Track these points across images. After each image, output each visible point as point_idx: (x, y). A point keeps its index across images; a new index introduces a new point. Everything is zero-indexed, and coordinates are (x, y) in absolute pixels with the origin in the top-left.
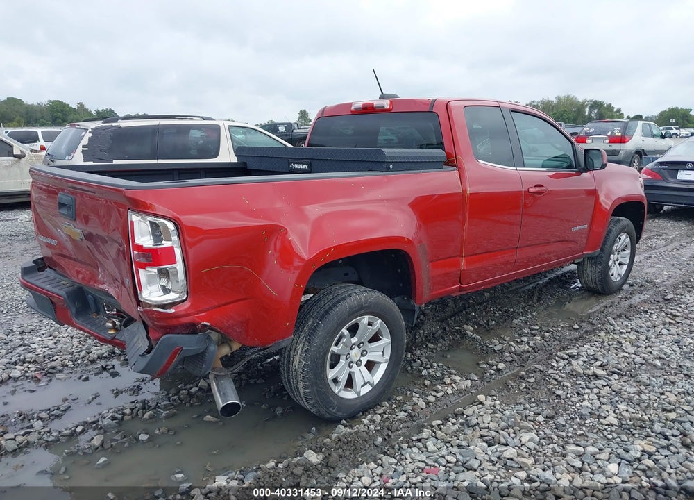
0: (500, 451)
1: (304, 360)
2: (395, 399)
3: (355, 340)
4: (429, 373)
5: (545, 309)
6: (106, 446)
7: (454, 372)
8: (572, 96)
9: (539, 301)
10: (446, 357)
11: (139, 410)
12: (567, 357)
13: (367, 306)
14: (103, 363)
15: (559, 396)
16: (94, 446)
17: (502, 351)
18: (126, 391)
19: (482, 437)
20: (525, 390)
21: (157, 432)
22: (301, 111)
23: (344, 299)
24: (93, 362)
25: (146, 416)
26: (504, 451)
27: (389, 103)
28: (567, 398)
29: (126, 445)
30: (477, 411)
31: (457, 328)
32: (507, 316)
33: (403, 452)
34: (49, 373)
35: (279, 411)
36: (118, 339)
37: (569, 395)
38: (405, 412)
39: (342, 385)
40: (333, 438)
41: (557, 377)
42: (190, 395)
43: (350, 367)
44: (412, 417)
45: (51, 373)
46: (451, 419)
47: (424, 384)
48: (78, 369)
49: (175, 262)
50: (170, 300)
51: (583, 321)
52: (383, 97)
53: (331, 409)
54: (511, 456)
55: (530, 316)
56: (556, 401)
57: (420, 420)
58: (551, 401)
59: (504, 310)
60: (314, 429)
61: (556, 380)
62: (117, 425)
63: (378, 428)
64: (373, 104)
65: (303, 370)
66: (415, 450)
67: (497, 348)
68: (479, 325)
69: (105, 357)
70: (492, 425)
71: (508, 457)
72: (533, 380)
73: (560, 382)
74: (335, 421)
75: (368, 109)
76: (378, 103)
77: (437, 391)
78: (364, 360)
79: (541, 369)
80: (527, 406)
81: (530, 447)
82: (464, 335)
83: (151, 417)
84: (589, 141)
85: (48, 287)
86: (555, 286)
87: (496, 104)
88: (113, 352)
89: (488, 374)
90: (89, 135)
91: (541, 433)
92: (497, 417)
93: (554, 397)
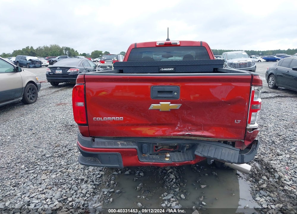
8: (57, 45)
27: (179, 42)
64: (171, 43)
75: (167, 45)
84: (105, 63)
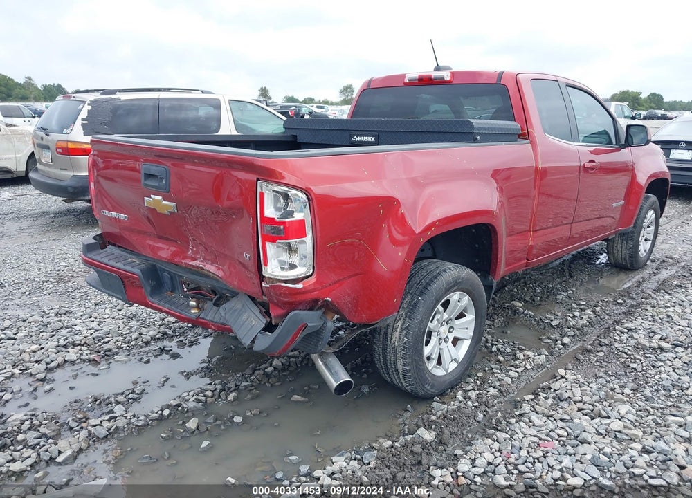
0: (605, 424)
1: (406, 337)
2: (476, 375)
3: (445, 316)
4: (498, 349)
5: (580, 285)
6: (202, 429)
7: (523, 347)
9: (571, 277)
10: (506, 333)
11: (220, 392)
12: (626, 331)
13: (460, 282)
14: (160, 344)
15: (635, 369)
16: (190, 429)
17: (559, 326)
18: (195, 373)
19: (579, 410)
20: (598, 363)
21: (249, 414)
22: (262, 88)
23: (439, 274)
24: (147, 343)
25: (231, 397)
26: (610, 424)
27: (449, 74)
28: (643, 370)
29: (222, 427)
30: (563, 385)
31: (507, 304)
32: (548, 292)
33: (512, 427)
34: (106, 355)
35: (365, 389)
36: (203, 318)
37: (645, 368)
38: (494, 387)
39: (434, 362)
40: (438, 415)
41: (626, 351)
42: (268, 375)
43: (440, 344)
44: (502, 392)
45: (108, 355)
46: (541, 394)
47: (498, 360)
48: (134, 351)
49: (305, 236)
50: (294, 276)
51: (625, 296)
52: (438, 68)
53: (426, 386)
54: (619, 429)
55: (571, 292)
56: (633, 374)
57: (510, 396)
58: (628, 374)
59: (543, 285)
60: (409, 406)
61: (626, 353)
62: (203, 407)
63: (477, 404)
64: (431, 76)
65: (404, 347)
66: (522, 424)
67: (554, 323)
68: (525, 301)
69: (158, 339)
70: (586, 398)
71: (616, 429)
72: (602, 354)
73: (630, 355)
74: (428, 399)
75: (425, 81)
76: (435, 74)
77: (516, 367)
78: (451, 337)
79: (607, 343)
80: (608, 379)
81: (630, 419)
82: (515, 311)
83: (235, 399)
85: (118, 265)
86: (581, 262)
87: (554, 78)
88: (165, 334)
89: (557, 349)
90: (87, 108)
91: (635, 405)
92: (586, 390)
93: (629, 370)
